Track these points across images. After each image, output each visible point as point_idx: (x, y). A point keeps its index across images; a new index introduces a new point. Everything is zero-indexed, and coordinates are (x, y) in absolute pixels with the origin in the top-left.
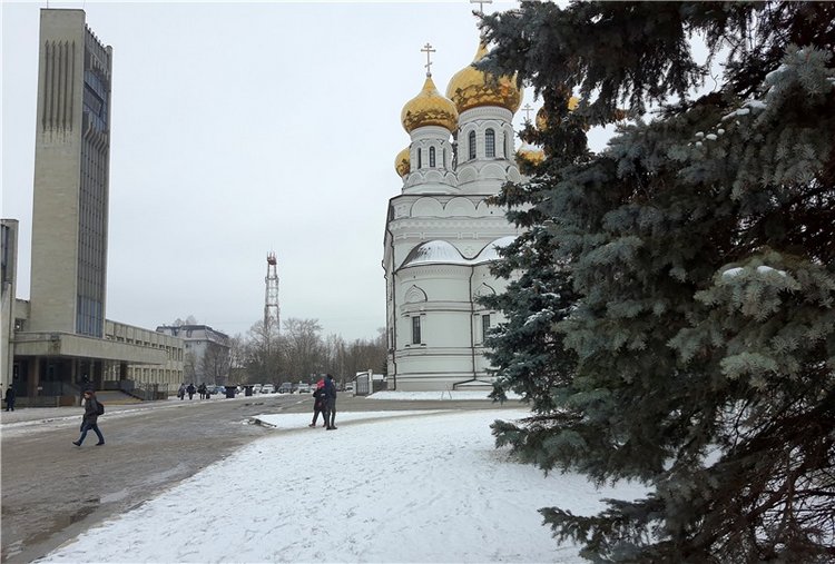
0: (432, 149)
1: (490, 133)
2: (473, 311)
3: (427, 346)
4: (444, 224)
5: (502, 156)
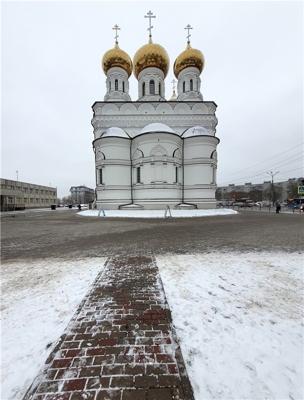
0: (116, 81)
1: (152, 82)
2: (132, 166)
3: (106, 185)
4: (119, 118)
5: (158, 93)
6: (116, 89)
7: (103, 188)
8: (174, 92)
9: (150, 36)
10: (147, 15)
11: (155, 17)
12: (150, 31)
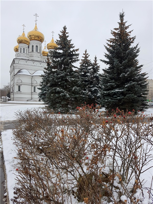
0: (24, 49)
1: (37, 46)
2: (32, 85)
3: (22, 92)
4: (26, 66)
5: (39, 52)
6: (24, 52)
7: (21, 93)
8: (45, 46)
9: (36, 24)
10: (35, 15)
11: (38, 16)
12: (36, 22)
